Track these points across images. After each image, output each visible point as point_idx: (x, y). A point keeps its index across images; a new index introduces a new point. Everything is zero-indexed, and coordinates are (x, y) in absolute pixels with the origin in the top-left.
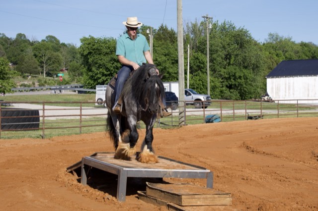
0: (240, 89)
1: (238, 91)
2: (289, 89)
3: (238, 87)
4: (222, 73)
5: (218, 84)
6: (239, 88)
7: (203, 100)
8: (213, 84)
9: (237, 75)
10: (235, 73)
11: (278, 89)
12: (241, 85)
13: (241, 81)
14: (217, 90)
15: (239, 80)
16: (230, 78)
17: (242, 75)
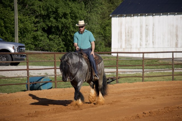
0: (66, 35)
1: (62, 37)
2: (147, 36)
3: (61, 32)
4: (35, 8)
5: (30, 26)
6: (63, 33)
7: (12, 51)
8: (22, 25)
9: (61, 11)
10: (57, 8)
11: (129, 35)
12: (67, 27)
13: (66, 21)
14: (29, 36)
15: (63, 20)
16: (48, 16)
17: (68, 11)
